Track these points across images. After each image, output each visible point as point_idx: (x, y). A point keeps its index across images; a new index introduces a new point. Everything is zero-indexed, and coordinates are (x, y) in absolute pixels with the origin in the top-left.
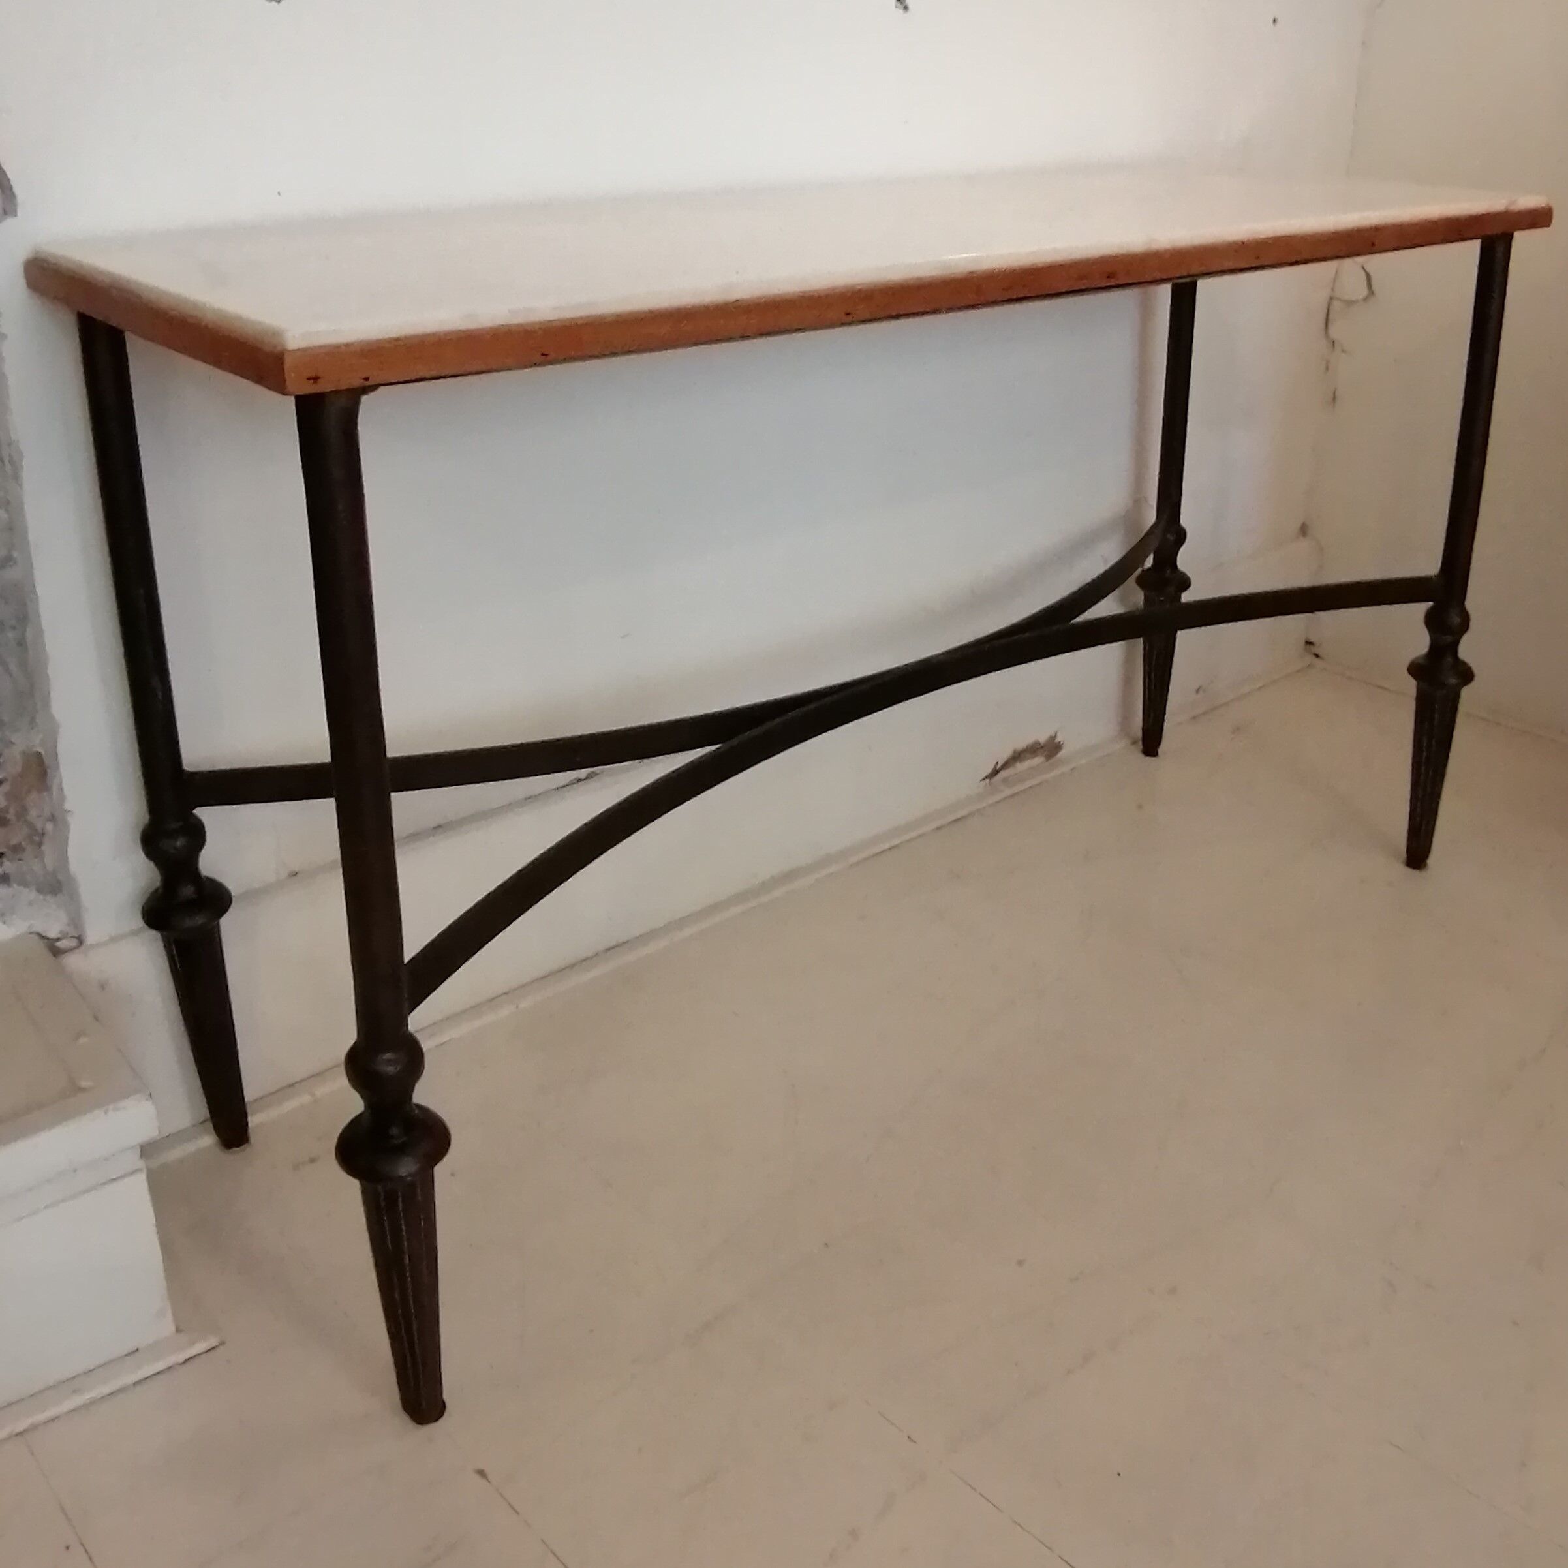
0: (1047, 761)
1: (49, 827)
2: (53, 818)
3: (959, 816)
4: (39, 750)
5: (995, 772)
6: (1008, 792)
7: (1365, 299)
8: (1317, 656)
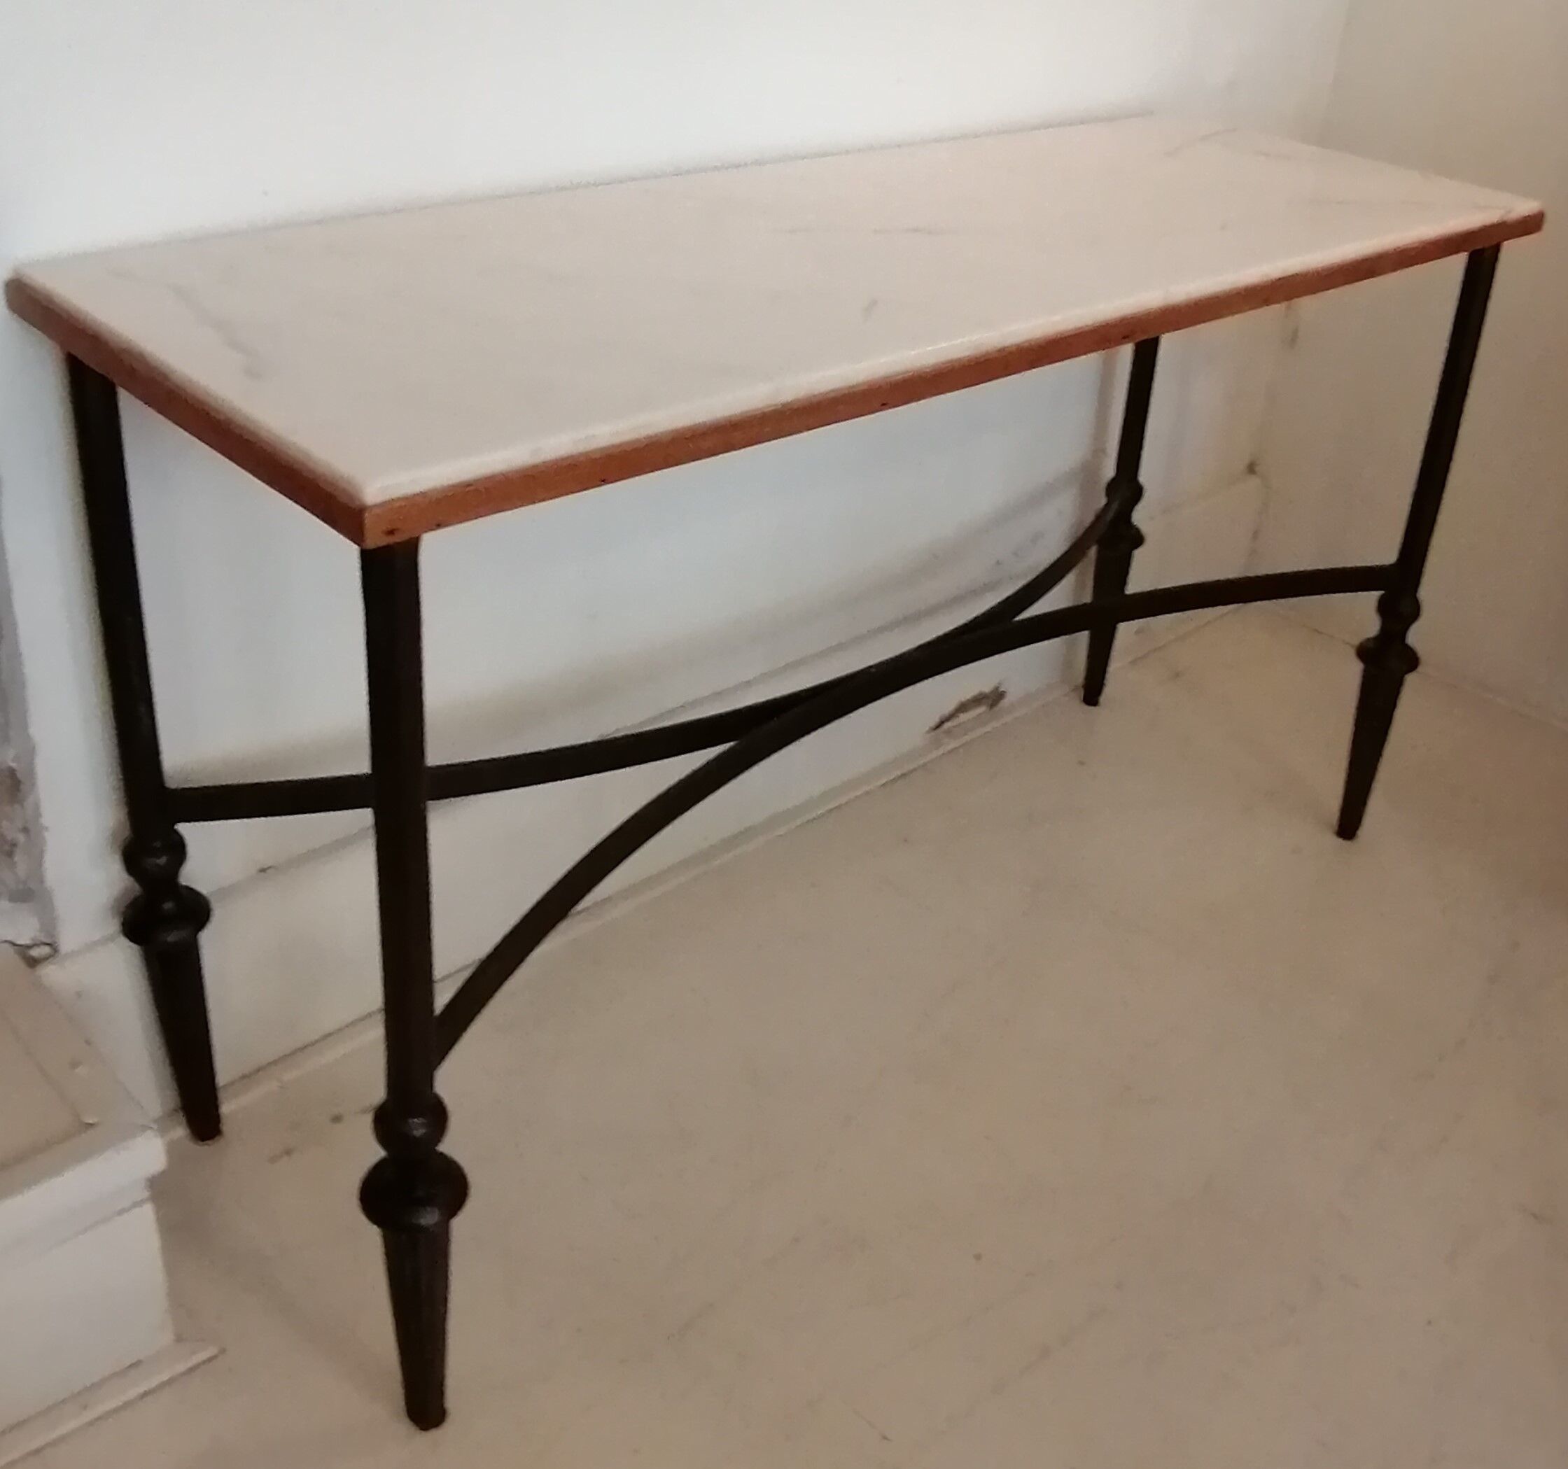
0: (991, 711)
1: (21, 838)
2: (25, 830)
3: (904, 771)
4: (13, 765)
5: (942, 723)
6: (950, 745)
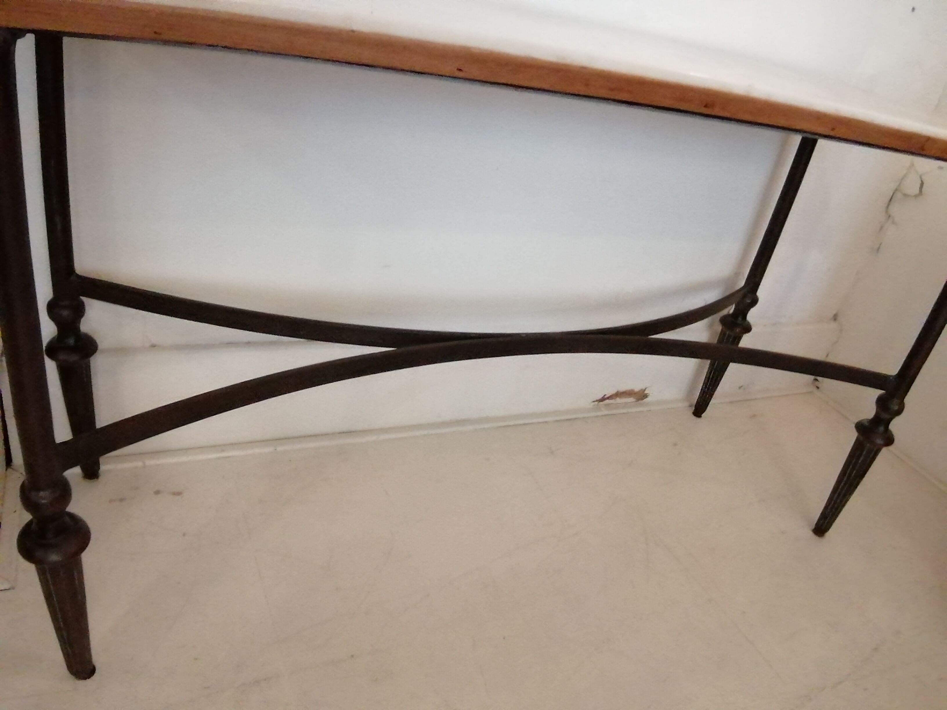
0: (636, 401)
3: (571, 418)
5: (603, 399)
6: (607, 412)
7: (916, 196)
8: (818, 388)
